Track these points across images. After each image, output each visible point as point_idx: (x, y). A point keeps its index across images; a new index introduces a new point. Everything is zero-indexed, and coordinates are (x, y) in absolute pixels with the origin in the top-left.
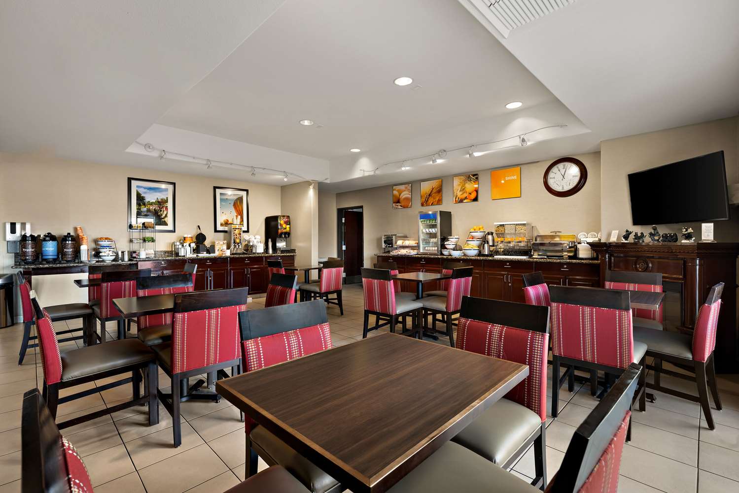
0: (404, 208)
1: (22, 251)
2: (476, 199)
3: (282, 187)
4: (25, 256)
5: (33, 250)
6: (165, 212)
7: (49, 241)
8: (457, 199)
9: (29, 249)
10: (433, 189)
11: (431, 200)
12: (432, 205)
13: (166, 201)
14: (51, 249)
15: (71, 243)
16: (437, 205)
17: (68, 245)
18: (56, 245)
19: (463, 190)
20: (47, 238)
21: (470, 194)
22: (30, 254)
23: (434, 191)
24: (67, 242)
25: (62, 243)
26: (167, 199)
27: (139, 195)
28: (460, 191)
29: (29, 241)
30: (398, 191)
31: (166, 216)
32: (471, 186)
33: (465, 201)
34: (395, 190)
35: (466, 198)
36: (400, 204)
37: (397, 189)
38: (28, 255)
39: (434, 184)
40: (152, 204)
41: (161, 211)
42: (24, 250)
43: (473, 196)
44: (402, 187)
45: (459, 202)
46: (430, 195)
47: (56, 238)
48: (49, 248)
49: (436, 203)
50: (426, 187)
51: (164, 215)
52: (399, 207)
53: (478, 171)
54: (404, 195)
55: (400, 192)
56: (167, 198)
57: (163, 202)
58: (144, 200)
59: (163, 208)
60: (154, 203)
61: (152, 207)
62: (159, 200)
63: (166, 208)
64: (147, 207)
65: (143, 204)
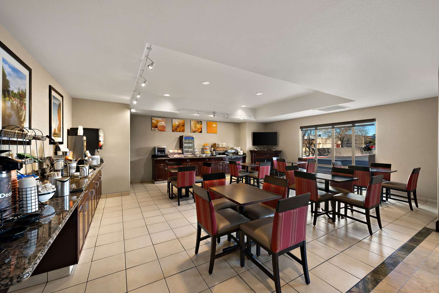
0: (160, 131)
2: (201, 132)
3: (72, 99)
6: (24, 112)
8: (193, 131)
10: (180, 124)
11: (178, 129)
12: (179, 131)
13: (25, 96)
16: (182, 132)
19: (195, 127)
21: (199, 129)
23: (180, 125)
27: (4, 76)
28: (194, 127)
30: (156, 120)
31: (24, 119)
32: (198, 126)
33: (196, 132)
34: (153, 119)
35: (197, 131)
36: (158, 129)
37: (155, 119)
39: (181, 121)
40: (15, 96)
43: (200, 130)
44: (160, 119)
45: (194, 132)
46: (178, 127)
49: (182, 131)
50: (176, 122)
52: (157, 130)
53: (202, 120)
54: (161, 124)
55: (158, 122)
56: (26, 90)
57: (23, 95)
58: (9, 86)
59: (23, 105)
60: (17, 95)
61: (15, 101)
62: (20, 92)
63: (24, 106)
64: (11, 101)
65: (8, 95)
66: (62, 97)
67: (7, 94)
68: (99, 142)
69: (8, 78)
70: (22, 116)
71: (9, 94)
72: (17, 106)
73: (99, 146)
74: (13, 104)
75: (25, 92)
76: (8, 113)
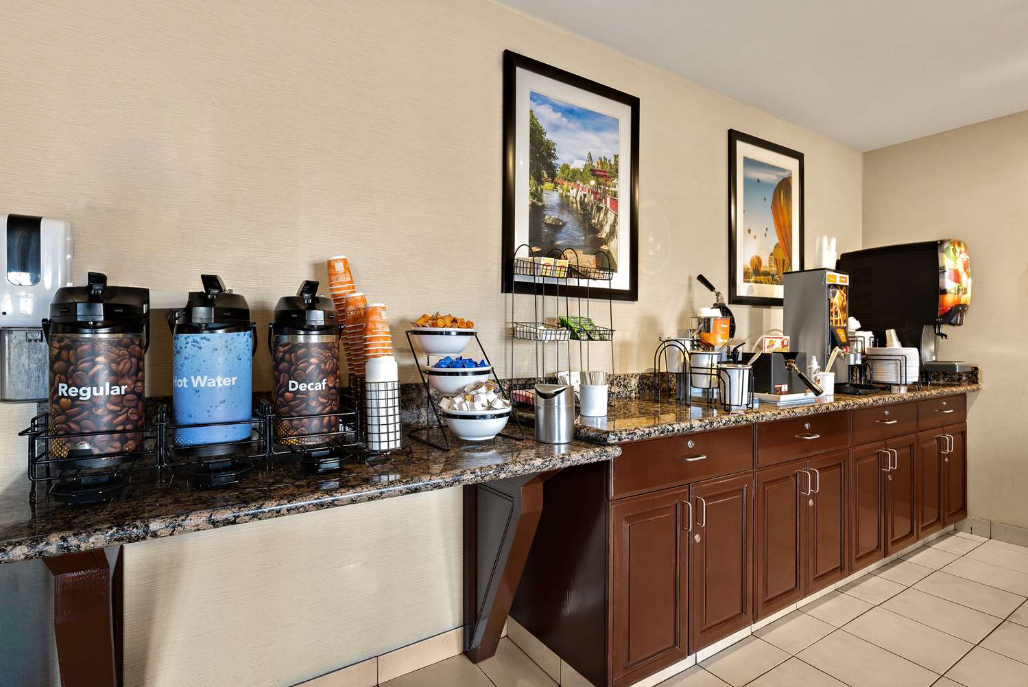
1: (55, 397)
3: (865, 154)
4: (69, 434)
5: (117, 391)
6: (611, 216)
7: (212, 330)
9: (94, 383)
13: (615, 173)
14: (222, 382)
15: (324, 346)
17: (307, 356)
18: (247, 354)
20: (201, 313)
22: (103, 417)
24: (301, 339)
25: (273, 350)
26: (617, 163)
27: (536, 133)
29: (95, 327)
31: (613, 233)
38: (90, 425)
40: (574, 176)
41: (599, 209)
42: (63, 389)
47: (245, 312)
48: (212, 375)
51: (607, 229)
56: (616, 157)
57: (605, 172)
58: (553, 156)
59: (605, 197)
60: (581, 173)
61: (575, 190)
62: (595, 164)
63: (611, 199)
64: (561, 191)
65: (548, 176)
66: (799, 156)
67: (546, 176)
68: (941, 297)
69: (548, 137)
70: (602, 226)
71: (552, 176)
72: (582, 203)
73: (940, 313)
74: (567, 197)
75: (613, 163)
76: (549, 219)
